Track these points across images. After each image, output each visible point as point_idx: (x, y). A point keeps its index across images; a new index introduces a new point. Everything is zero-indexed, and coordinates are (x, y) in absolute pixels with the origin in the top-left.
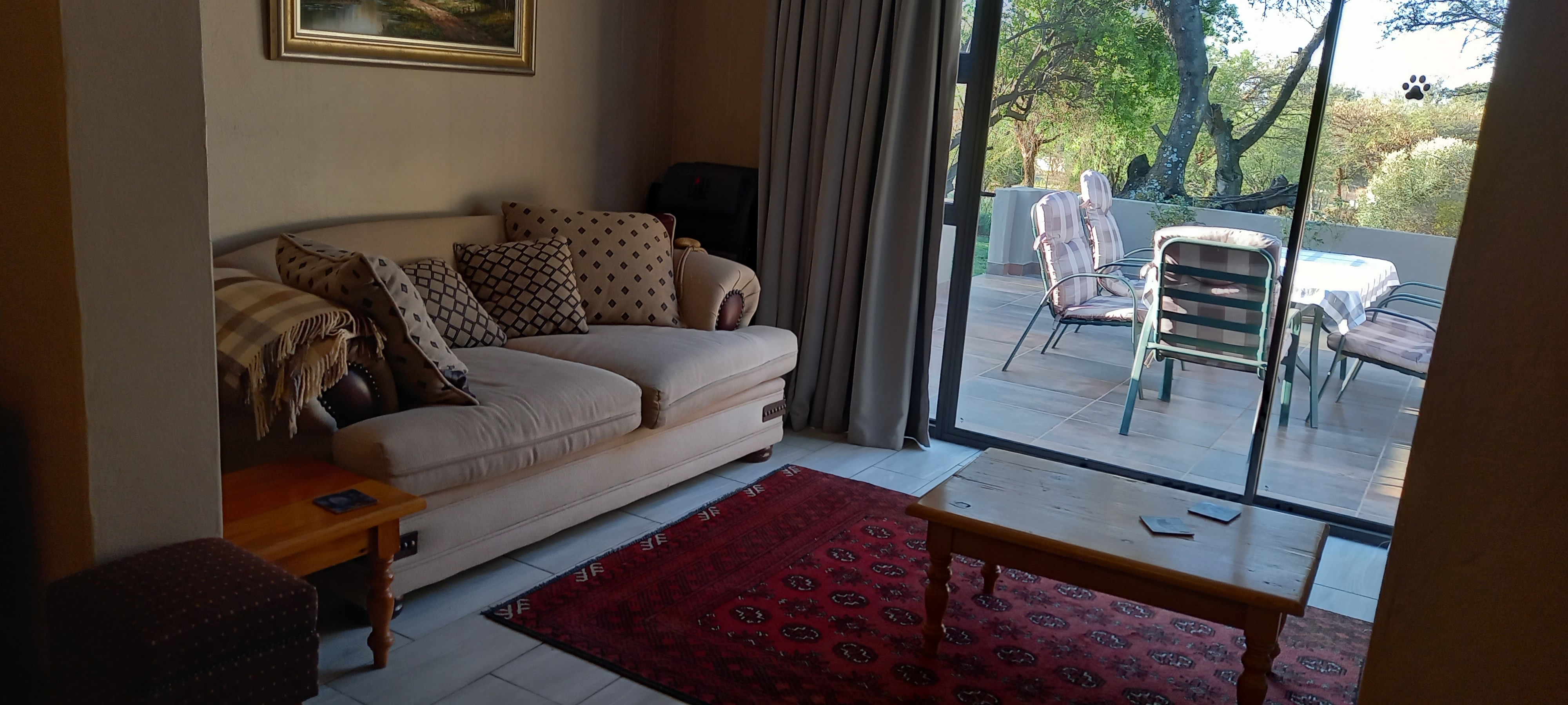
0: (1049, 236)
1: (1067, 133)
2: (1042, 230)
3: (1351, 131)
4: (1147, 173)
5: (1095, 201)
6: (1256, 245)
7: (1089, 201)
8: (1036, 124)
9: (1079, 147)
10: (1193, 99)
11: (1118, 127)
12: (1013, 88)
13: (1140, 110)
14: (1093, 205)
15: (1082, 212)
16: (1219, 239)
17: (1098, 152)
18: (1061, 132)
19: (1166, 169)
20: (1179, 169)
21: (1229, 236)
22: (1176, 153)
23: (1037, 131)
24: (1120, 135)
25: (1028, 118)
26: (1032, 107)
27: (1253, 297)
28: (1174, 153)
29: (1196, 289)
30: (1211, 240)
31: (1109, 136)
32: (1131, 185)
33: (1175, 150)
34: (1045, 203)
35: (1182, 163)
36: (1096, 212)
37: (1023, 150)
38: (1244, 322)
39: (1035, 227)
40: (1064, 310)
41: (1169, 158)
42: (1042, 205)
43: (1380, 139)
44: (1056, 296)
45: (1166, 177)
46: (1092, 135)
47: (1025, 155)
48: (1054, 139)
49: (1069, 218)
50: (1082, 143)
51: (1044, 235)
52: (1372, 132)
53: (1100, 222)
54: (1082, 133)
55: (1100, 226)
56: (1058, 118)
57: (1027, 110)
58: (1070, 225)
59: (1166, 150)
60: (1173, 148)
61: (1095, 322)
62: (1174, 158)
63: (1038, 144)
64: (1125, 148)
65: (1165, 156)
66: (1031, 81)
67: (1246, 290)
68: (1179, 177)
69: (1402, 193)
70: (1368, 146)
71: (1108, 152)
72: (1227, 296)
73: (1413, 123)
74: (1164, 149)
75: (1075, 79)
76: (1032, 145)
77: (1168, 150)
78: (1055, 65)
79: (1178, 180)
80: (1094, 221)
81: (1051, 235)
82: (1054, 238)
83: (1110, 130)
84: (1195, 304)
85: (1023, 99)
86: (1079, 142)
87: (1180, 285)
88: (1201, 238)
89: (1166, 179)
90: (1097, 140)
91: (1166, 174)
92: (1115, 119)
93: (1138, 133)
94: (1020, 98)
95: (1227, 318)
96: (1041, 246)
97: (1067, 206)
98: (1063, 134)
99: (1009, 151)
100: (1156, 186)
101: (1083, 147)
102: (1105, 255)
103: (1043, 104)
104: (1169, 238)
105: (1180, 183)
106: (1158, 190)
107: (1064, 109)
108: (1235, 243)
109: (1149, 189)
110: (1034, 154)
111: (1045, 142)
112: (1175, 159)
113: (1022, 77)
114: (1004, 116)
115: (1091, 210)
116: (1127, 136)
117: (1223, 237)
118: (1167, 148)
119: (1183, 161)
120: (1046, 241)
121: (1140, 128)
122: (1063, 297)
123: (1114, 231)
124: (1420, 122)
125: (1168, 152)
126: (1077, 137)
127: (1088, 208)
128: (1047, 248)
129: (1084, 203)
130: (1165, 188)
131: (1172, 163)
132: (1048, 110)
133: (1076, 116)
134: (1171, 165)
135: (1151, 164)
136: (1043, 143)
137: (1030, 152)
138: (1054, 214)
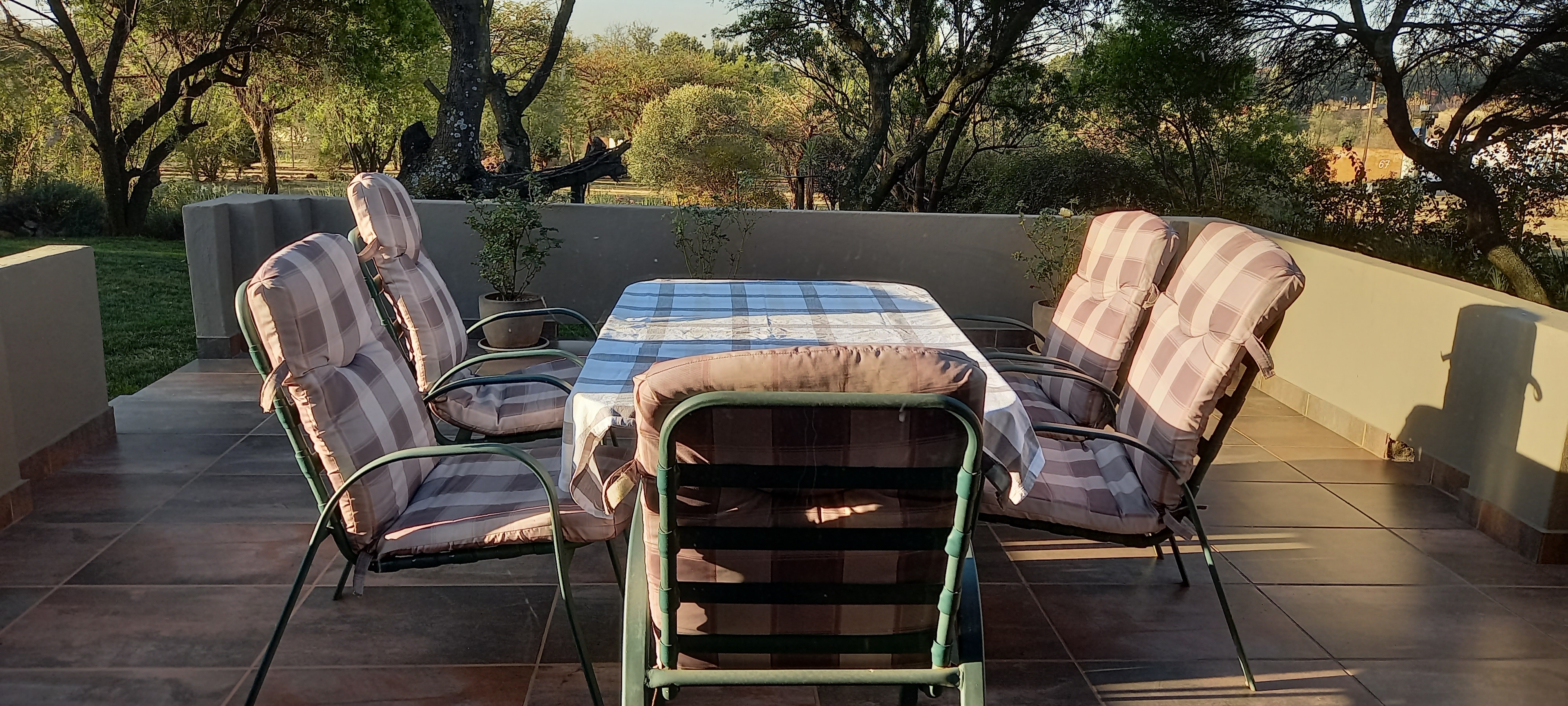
0: (298, 367)
1: (305, 99)
2: (275, 354)
3: (593, 83)
4: (429, 147)
5: (392, 241)
6: (926, 389)
7: (378, 242)
8: (261, 90)
9: (323, 115)
10: (472, 43)
11: (366, 89)
12: (218, 44)
13: (388, 68)
14: (388, 250)
15: (367, 269)
16: (825, 384)
17: (347, 120)
18: (296, 98)
19: (453, 140)
20: (471, 139)
21: (851, 371)
22: (462, 117)
23: (265, 98)
24: (369, 99)
25: (249, 82)
26: (251, 68)
27: (919, 518)
28: (460, 118)
29: (764, 519)
30: (802, 386)
31: (356, 100)
32: (409, 166)
33: (462, 114)
34: (268, 284)
35: (473, 131)
36: (398, 264)
37: (251, 124)
38: (891, 578)
39: (255, 348)
40: (375, 541)
41: (456, 125)
42: (261, 290)
43: (621, 90)
44: (347, 514)
45: (456, 151)
46: (336, 99)
47: (255, 130)
48: (288, 108)
49: (341, 303)
50: (326, 110)
51: (284, 367)
52: (613, 83)
53: (410, 286)
54: (323, 98)
55: (413, 293)
56: (288, 80)
57: (246, 72)
58: (346, 320)
59: (448, 114)
60: (457, 111)
61: (460, 556)
62: (461, 123)
63: (270, 113)
64: (378, 113)
65: (448, 122)
66: (242, 36)
67: (896, 501)
68: (473, 150)
69: (663, 142)
70: (612, 97)
71: (359, 119)
72: (847, 525)
73: (646, 73)
74: (446, 114)
75: (300, 31)
76: (263, 117)
77: (451, 114)
78: (270, 14)
79: (473, 154)
80: (397, 285)
81: (304, 366)
82: (312, 370)
83: (356, 93)
84: (763, 557)
85: (237, 59)
86: (324, 108)
87: (719, 514)
88: (775, 387)
89: (456, 154)
90: (343, 106)
91: (455, 148)
92: (360, 80)
93: (390, 94)
94: (231, 57)
95: (850, 576)
96: (281, 397)
97: (330, 274)
98: (299, 101)
99: (233, 125)
100: (445, 165)
101: (328, 116)
102: (435, 355)
103: (265, 65)
104: (679, 397)
105: (476, 158)
106: (450, 170)
107: (294, 70)
108: (869, 389)
109: (435, 169)
110: (267, 127)
111: (278, 111)
112: (463, 127)
113: (228, 28)
114: (215, 82)
115: (386, 261)
116: (379, 99)
117: (835, 376)
118: (450, 111)
119: (474, 128)
120: (297, 381)
121: (391, 88)
122: (367, 510)
123: (440, 293)
124: (652, 72)
125: (452, 117)
126: (318, 103)
127: (378, 256)
128: (299, 399)
129: (366, 249)
130: (457, 168)
131: (460, 131)
132: (274, 72)
133: (310, 78)
134: (459, 135)
135: (432, 134)
136: (275, 113)
137: (262, 126)
138: (300, 310)
